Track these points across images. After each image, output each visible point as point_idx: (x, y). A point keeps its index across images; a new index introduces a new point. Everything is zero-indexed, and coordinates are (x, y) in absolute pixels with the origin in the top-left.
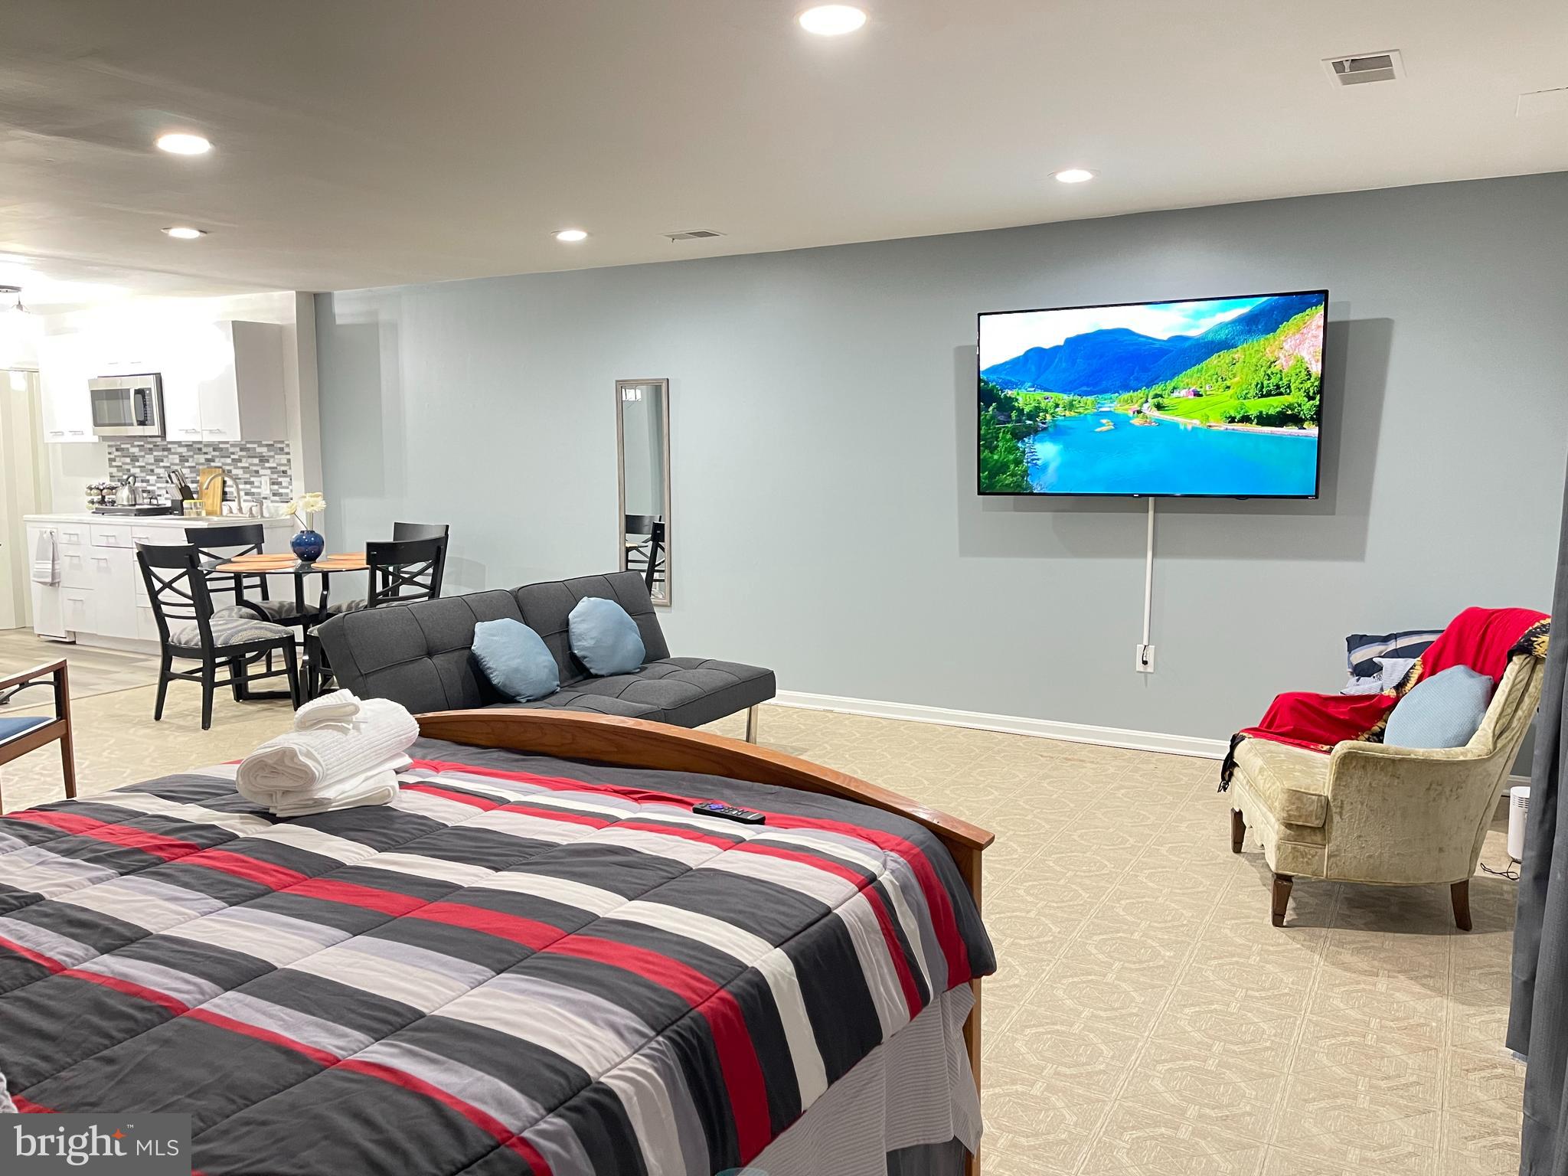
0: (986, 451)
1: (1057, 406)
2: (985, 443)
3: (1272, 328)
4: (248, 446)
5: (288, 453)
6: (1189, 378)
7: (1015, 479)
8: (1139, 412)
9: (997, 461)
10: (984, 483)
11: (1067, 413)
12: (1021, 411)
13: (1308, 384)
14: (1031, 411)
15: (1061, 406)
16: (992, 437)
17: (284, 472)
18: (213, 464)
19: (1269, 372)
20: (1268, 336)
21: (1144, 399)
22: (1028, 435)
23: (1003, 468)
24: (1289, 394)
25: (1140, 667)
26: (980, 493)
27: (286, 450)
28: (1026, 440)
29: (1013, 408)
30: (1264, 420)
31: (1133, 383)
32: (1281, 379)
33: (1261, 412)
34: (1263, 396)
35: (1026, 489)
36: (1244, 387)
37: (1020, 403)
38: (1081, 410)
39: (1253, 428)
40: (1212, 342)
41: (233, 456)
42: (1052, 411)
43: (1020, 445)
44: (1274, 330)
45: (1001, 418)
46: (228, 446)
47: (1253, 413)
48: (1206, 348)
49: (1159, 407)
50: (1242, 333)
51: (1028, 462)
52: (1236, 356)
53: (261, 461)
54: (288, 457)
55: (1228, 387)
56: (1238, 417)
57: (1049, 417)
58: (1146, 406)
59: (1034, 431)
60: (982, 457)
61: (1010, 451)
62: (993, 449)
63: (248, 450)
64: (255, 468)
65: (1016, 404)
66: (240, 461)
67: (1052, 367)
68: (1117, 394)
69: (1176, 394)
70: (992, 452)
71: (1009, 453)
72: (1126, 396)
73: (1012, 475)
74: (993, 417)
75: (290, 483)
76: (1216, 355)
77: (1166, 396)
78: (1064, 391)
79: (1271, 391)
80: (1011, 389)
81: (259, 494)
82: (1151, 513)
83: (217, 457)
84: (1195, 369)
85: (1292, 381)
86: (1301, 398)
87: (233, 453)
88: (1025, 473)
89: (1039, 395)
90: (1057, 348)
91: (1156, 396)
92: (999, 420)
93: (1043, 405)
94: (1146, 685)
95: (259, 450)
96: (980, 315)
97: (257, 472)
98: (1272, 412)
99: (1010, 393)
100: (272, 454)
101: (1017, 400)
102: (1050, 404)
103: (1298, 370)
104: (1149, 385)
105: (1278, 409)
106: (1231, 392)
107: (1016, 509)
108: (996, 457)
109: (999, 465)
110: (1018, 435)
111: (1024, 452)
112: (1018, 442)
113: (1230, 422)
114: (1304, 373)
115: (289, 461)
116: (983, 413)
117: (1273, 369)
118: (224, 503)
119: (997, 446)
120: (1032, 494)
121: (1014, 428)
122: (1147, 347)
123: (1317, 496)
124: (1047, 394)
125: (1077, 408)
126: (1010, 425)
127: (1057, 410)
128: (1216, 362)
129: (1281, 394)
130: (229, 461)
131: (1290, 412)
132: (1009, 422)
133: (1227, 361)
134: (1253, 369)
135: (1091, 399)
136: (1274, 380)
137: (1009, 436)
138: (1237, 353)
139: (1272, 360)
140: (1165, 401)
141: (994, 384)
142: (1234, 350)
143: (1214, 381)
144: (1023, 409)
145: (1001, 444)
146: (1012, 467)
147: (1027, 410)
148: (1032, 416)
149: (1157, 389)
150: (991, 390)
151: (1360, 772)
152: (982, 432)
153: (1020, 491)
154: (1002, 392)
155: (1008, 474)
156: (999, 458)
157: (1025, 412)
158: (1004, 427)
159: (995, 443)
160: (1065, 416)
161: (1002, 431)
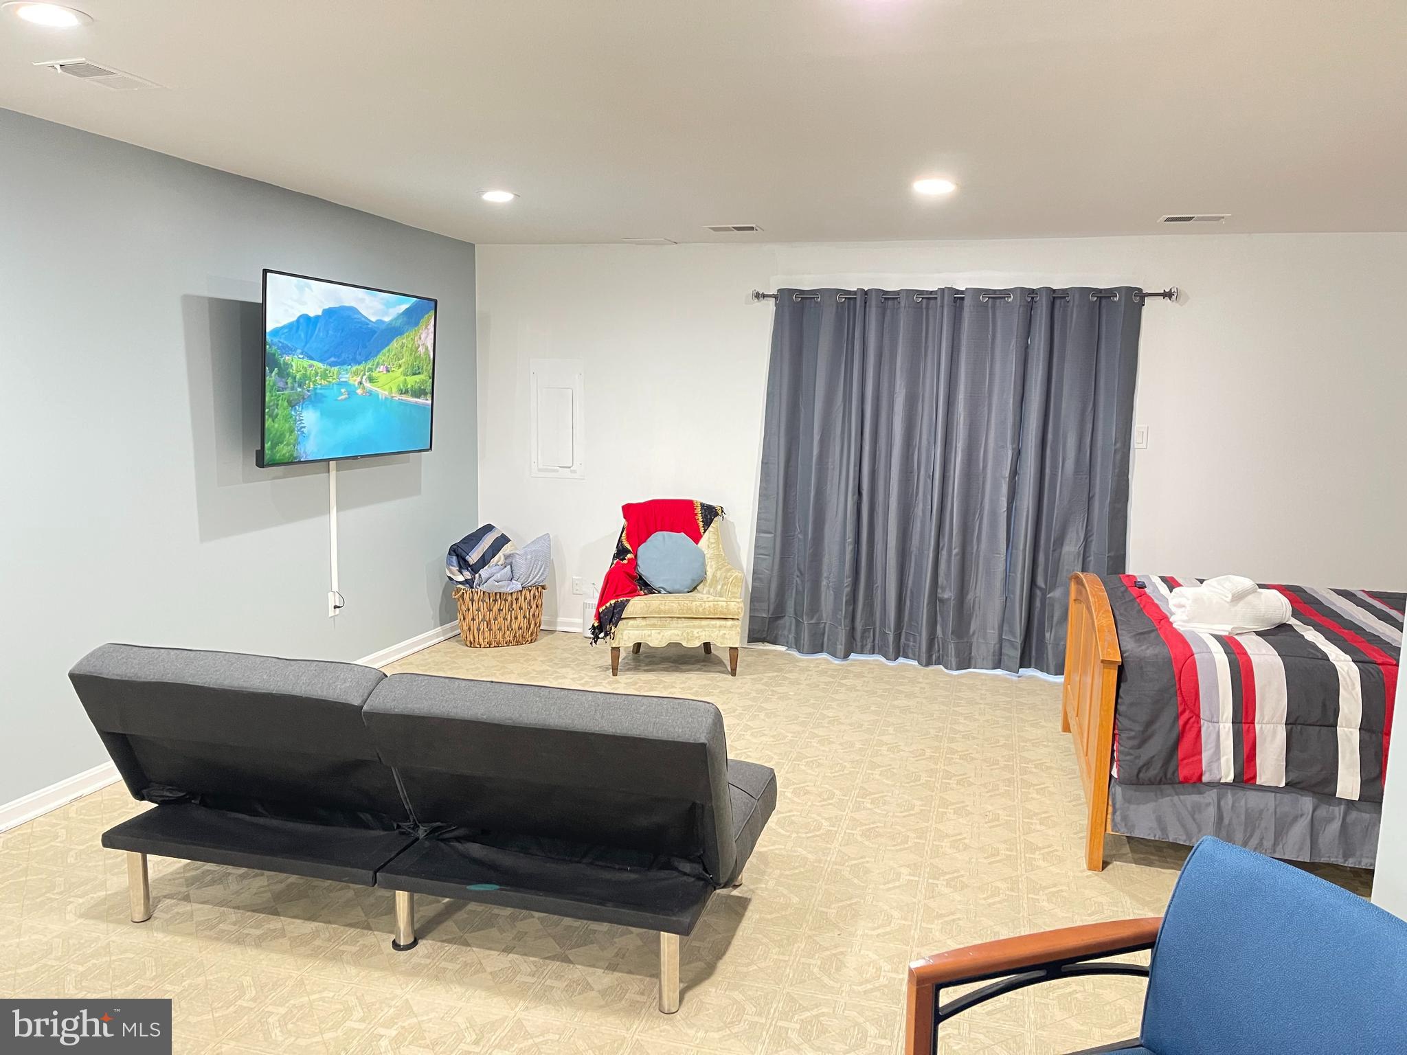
0: (269, 421)
1: (317, 374)
2: (268, 411)
6: (383, 357)
7: (289, 448)
8: (361, 383)
9: (277, 430)
10: (268, 455)
11: (323, 382)
12: (294, 378)
13: (429, 367)
14: (300, 378)
15: (319, 375)
16: (274, 405)
19: (416, 356)
20: (416, 328)
21: (363, 372)
22: (299, 402)
23: (281, 437)
24: (423, 374)
25: (331, 612)
28: (297, 408)
29: (288, 375)
30: (414, 393)
31: (358, 357)
32: (420, 362)
34: (414, 374)
35: (297, 459)
36: (407, 366)
37: (293, 370)
38: (330, 380)
39: (409, 399)
40: (395, 328)
42: (314, 379)
43: (293, 413)
44: (418, 325)
45: (281, 384)
47: (410, 387)
48: (392, 332)
49: (371, 380)
50: (408, 323)
51: (299, 431)
52: (404, 342)
55: (401, 366)
56: (404, 390)
57: (312, 386)
58: (365, 378)
59: (302, 399)
60: (265, 426)
61: (286, 419)
62: (274, 418)
65: (291, 371)
67: (314, 338)
68: (350, 367)
69: (379, 369)
70: (273, 421)
72: (355, 368)
73: (288, 445)
74: (274, 383)
76: (396, 339)
77: (374, 371)
78: (321, 361)
79: (417, 370)
80: (288, 354)
84: (387, 349)
85: (424, 364)
86: (427, 378)
88: (296, 443)
89: (306, 362)
90: (317, 317)
91: (370, 370)
92: (277, 387)
93: (309, 373)
96: (265, 272)
98: (417, 387)
99: (287, 358)
101: (291, 366)
102: (313, 372)
103: (426, 357)
104: (366, 360)
105: (419, 385)
106: (401, 370)
108: (276, 426)
109: (278, 434)
110: (292, 403)
111: (296, 420)
112: (292, 410)
113: (401, 394)
114: (428, 359)
116: (267, 378)
117: (417, 354)
119: (277, 415)
120: (300, 462)
121: (289, 396)
122: (366, 326)
123: (430, 449)
124: (312, 362)
125: (329, 378)
126: (286, 392)
127: (317, 378)
128: (394, 345)
129: (420, 373)
131: (422, 387)
132: (285, 389)
133: (401, 345)
134: (410, 353)
135: (336, 368)
136: (417, 362)
137: (286, 404)
138: (404, 339)
139: (418, 347)
140: (374, 375)
141: (275, 347)
142: (403, 336)
143: (395, 360)
144: (295, 376)
145: (279, 412)
146: (288, 436)
147: (298, 377)
148: (301, 383)
149: (369, 365)
150: (273, 354)
152: (266, 399)
153: (292, 462)
154: (282, 357)
155: (285, 443)
156: (279, 427)
157: (297, 380)
158: (283, 394)
159: (276, 410)
160: (321, 384)
161: (281, 398)
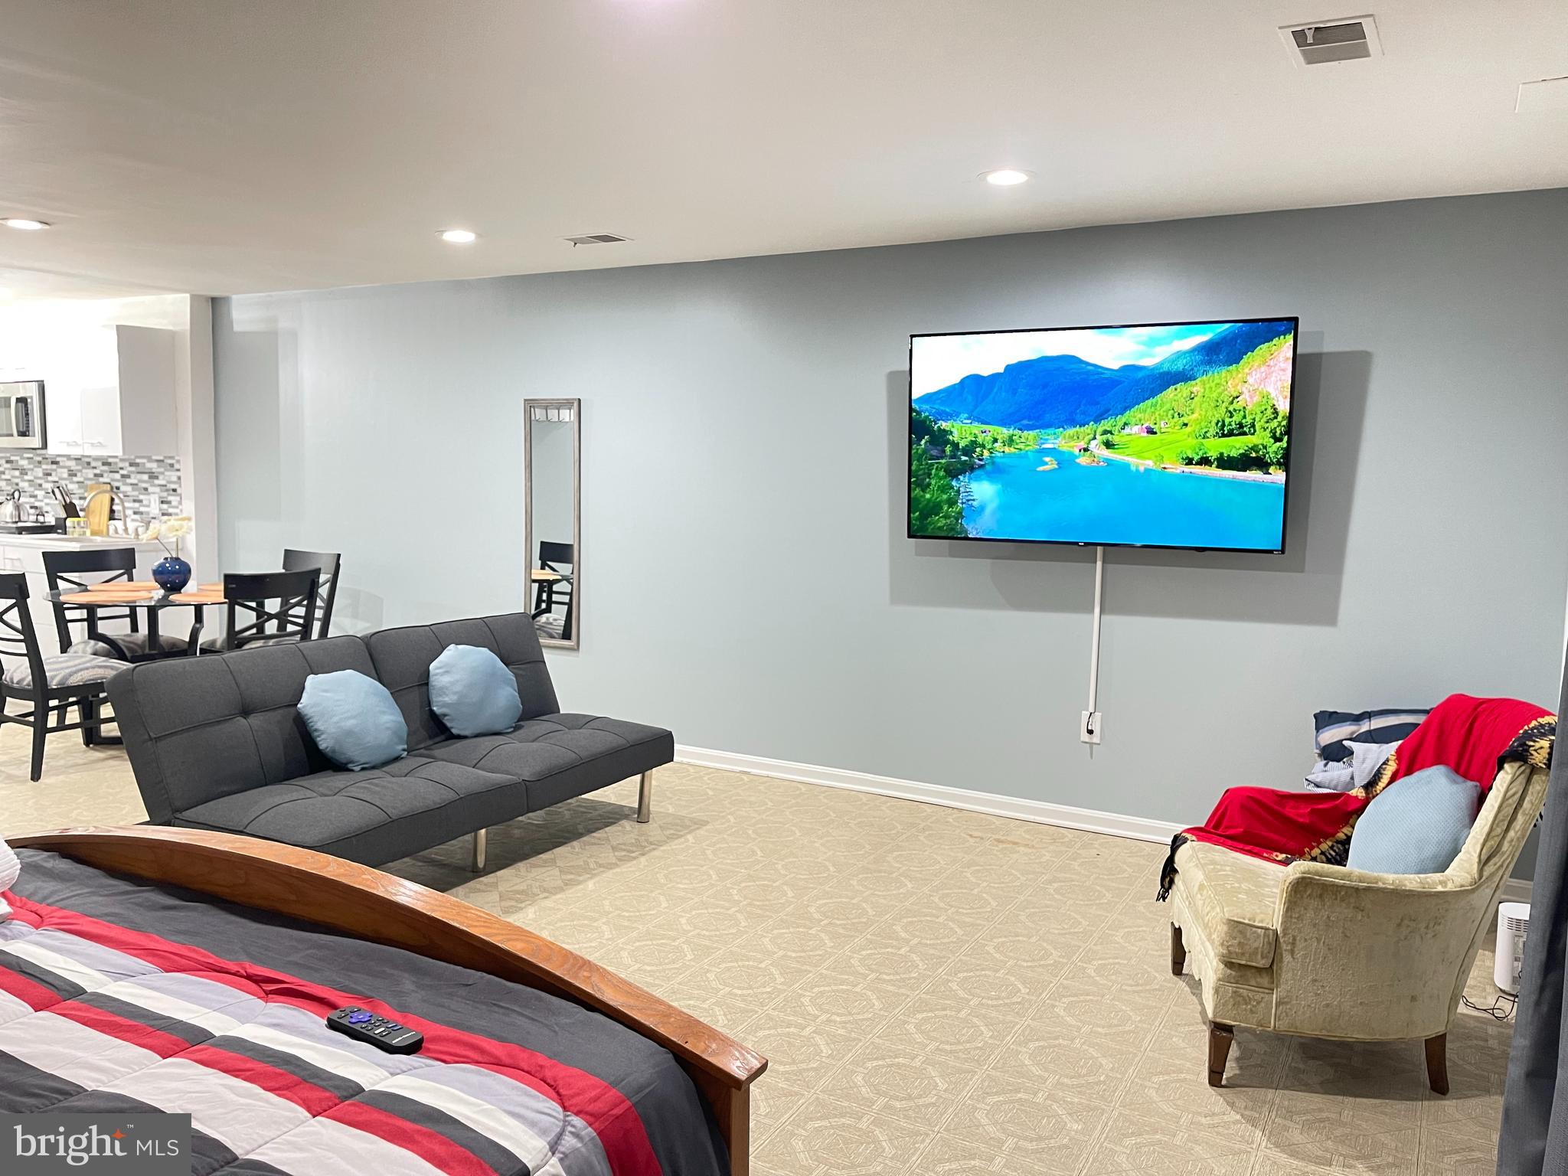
0: (917, 490)
1: (995, 440)
2: (916, 480)
3: (1235, 359)
4: (138, 461)
5: (178, 470)
6: (1142, 414)
7: (948, 521)
8: (1086, 450)
9: (929, 500)
10: (915, 525)
11: (1007, 449)
12: (956, 445)
13: (1275, 424)
14: (966, 446)
15: (1000, 441)
16: (924, 474)
17: (174, 490)
18: (101, 480)
19: (1231, 408)
20: (1231, 368)
21: (1092, 436)
22: (963, 472)
23: (935, 508)
24: (1253, 434)
25: (1085, 737)
26: (910, 536)
27: (177, 466)
28: (961, 478)
29: (948, 442)
30: (1225, 463)
31: (1079, 417)
32: (1245, 417)
33: (1222, 454)
34: (1224, 436)
35: (960, 533)
36: (1203, 424)
37: (955, 437)
38: (1021, 446)
39: (1213, 472)
40: (1168, 373)
41: (122, 472)
42: (990, 447)
43: (954, 483)
44: (1238, 362)
45: (934, 452)
46: (117, 460)
47: (1213, 454)
48: (1162, 380)
49: (1108, 445)
51: (963, 503)
52: (1194, 390)
53: (150, 477)
54: (178, 473)
55: (1186, 425)
56: (1196, 458)
57: (986, 453)
58: (1093, 443)
59: (970, 468)
60: (912, 495)
61: (944, 489)
62: (925, 487)
63: (137, 465)
64: (144, 485)
65: (951, 438)
66: (128, 476)
67: (991, 397)
68: (1061, 429)
69: (1127, 430)
70: (923, 491)
71: (942, 492)
72: (1072, 431)
73: (946, 517)
74: (925, 451)
75: (180, 503)
76: (1172, 388)
77: (1116, 433)
78: (1003, 425)
79: (1233, 430)
80: (946, 421)
81: (148, 513)
82: (1099, 564)
83: (106, 472)
84: (1149, 402)
85: (1257, 419)
86: (1266, 440)
87: (122, 468)
88: (960, 515)
89: (976, 428)
90: (995, 377)
91: (1105, 432)
92: (931, 455)
93: (980, 440)
94: (1092, 757)
95: (149, 465)
96: (912, 336)
97: (146, 489)
98: (1234, 453)
99: (944, 425)
100: (162, 470)
101: (951, 433)
102: (988, 438)
103: (1263, 408)
104: (1097, 420)
105: (1242, 451)
106: (1188, 429)
107: (952, 555)
108: (928, 496)
109: (931, 504)
110: (953, 473)
111: (958, 491)
112: (952, 480)
113: (1186, 464)
114: (1270, 411)
115: (179, 478)
116: (914, 446)
117: (1235, 406)
118: (111, 521)
119: (929, 484)
120: (967, 538)
121: (949, 464)
122: (1096, 377)
123: (1283, 551)
124: (985, 427)
125: (1017, 444)
126: (943, 461)
127: (996, 445)
128: (1172, 395)
129: (1244, 434)
130: (117, 476)
131: (1254, 455)
132: (942, 458)
133: (1184, 396)
134: (1212, 405)
135: (1032, 434)
136: (1237, 418)
137: (942, 473)
138: (1196, 386)
139: (1235, 395)
140: (1115, 439)
141: (927, 414)
142: (1193, 382)
143: (1170, 417)
144: (958, 443)
145: (933, 482)
146: (945, 508)
147: (962, 444)
148: (969, 451)
149: (1106, 425)
150: (924, 422)
151: (1315, 903)
152: (914, 468)
153: (954, 535)
154: (936, 424)
155: (941, 515)
156: (931, 498)
157: (960, 447)
158: (937, 463)
159: (927, 480)
160: (1003, 452)
161: (935, 467)
